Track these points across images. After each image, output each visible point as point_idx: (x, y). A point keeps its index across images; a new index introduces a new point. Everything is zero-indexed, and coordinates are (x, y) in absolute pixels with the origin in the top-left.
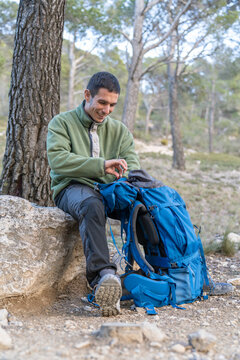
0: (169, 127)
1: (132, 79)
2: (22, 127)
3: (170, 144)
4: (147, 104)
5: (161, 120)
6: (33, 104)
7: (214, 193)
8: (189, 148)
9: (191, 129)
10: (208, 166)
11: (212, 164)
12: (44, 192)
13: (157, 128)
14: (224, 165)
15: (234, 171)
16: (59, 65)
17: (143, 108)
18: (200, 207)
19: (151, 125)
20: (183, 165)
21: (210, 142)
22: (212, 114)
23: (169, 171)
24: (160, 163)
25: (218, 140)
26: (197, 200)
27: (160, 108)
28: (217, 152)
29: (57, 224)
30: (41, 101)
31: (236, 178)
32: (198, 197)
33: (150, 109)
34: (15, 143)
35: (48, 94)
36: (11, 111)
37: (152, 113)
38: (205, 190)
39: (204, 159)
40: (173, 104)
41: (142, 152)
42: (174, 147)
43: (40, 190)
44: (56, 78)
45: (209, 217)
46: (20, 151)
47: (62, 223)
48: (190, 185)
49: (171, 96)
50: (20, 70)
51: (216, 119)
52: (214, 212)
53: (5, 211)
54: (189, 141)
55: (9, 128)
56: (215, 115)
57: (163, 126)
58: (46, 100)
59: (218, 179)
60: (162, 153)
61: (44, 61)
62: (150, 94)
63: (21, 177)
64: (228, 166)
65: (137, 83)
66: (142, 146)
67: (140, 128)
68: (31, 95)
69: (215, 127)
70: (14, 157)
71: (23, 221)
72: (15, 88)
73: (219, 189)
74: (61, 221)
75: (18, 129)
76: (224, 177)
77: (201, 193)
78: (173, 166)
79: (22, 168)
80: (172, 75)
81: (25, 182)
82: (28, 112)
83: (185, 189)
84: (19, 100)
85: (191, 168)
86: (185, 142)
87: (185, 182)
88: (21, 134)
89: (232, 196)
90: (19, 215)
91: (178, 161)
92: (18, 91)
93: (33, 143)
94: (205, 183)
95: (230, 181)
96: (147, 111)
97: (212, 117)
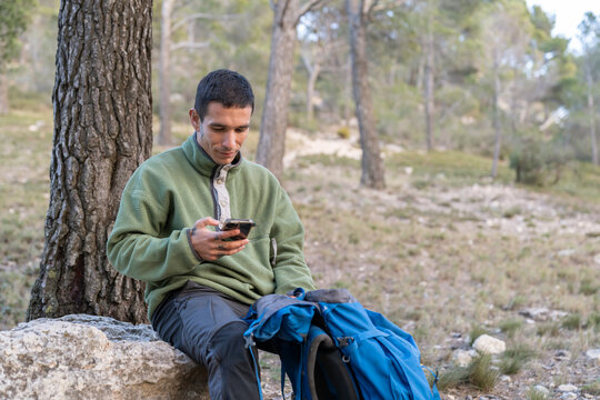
0: (351, 104)
1: (281, 25)
2: (81, 163)
3: (354, 137)
4: (308, 62)
5: (336, 91)
6: (100, 118)
7: (442, 238)
8: (389, 142)
9: (391, 106)
10: (426, 178)
11: (433, 174)
12: (128, 285)
13: (329, 105)
14: (456, 175)
15: (476, 188)
16: (148, 39)
17: (302, 68)
18: (417, 269)
19: (317, 101)
20: (382, 179)
21: (428, 131)
22: (431, 77)
23: (356, 191)
24: (337, 175)
25: (442, 127)
26: (412, 254)
27: (333, 68)
28: (441, 149)
29: (159, 374)
30: (115, 110)
31: (481, 200)
32: (413, 247)
33: (315, 71)
34: (68, 193)
35: (128, 96)
36: (58, 131)
37: (319, 78)
38: (426, 231)
39: (418, 164)
40: (359, 66)
41: (304, 153)
42: (362, 143)
43: (119, 282)
44: (144, 65)
45: (437, 290)
46: (78, 210)
47: (169, 371)
48: (397, 221)
49: (354, 52)
50: (73, 51)
51: (438, 86)
52: (446, 278)
53: (56, 357)
54: (390, 130)
55: (55, 163)
56: (436, 80)
57: (341, 102)
58: (126, 109)
59: (446, 205)
60: (341, 154)
61: (120, 34)
62: (312, 43)
63: (81, 260)
64: (464, 175)
65: (290, 32)
66: (301, 143)
67: (297, 106)
68: (95, 100)
69: (437, 102)
70: (66, 220)
71: (92, 374)
72: (65, 87)
73: (451, 228)
74: (167, 367)
75: (72, 167)
76: (457, 200)
77: (418, 239)
78: (363, 181)
79: (83, 242)
80: (355, 11)
81: (90, 269)
82: (92, 132)
83: (388, 231)
84: (74, 110)
85: (396, 182)
86: (382, 132)
87: (387, 216)
88: (79, 176)
89: (476, 242)
90: (84, 363)
91: (371, 172)
92: (70, 93)
93: (103, 193)
94: (424, 214)
95: (469, 208)
96: (308, 75)
97: (431, 83)
